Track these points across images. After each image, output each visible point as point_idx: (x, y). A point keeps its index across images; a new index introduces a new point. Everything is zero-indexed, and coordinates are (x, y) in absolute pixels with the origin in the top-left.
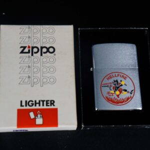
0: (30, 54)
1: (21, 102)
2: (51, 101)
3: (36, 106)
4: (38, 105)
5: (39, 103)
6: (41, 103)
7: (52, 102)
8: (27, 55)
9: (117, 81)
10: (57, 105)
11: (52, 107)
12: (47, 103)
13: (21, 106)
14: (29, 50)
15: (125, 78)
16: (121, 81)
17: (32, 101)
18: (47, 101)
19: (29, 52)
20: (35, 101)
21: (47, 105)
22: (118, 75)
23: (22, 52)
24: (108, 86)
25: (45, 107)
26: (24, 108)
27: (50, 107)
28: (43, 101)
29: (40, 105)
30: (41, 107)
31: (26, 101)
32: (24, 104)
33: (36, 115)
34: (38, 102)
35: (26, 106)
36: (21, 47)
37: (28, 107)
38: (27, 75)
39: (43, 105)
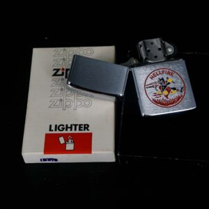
0: (64, 77)
1: (51, 126)
2: (85, 125)
3: (67, 130)
4: (69, 129)
5: (71, 128)
6: (73, 127)
7: (86, 127)
8: (61, 77)
9: (163, 79)
10: (91, 130)
11: (86, 131)
12: (80, 128)
13: (50, 130)
14: (63, 73)
15: (172, 75)
16: (167, 78)
17: (63, 126)
18: (80, 125)
19: (62, 75)
20: (67, 125)
21: (80, 130)
22: (163, 72)
23: (55, 75)
24: (153, 87)
25: (78, 131)
26: (54, 132)
27: (83, 132)
28: (76, 125)
29: (71, 130)
30: (73, 131)
31: (56, 126)
32: (53, 128)
33: (66, 140)
34: (69, 126)
35: (56, 130)
36: (54, 70)
37: (58, 132)
38: (59, 98)
39: (75, 130)
